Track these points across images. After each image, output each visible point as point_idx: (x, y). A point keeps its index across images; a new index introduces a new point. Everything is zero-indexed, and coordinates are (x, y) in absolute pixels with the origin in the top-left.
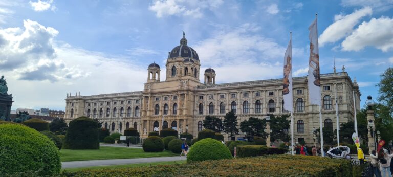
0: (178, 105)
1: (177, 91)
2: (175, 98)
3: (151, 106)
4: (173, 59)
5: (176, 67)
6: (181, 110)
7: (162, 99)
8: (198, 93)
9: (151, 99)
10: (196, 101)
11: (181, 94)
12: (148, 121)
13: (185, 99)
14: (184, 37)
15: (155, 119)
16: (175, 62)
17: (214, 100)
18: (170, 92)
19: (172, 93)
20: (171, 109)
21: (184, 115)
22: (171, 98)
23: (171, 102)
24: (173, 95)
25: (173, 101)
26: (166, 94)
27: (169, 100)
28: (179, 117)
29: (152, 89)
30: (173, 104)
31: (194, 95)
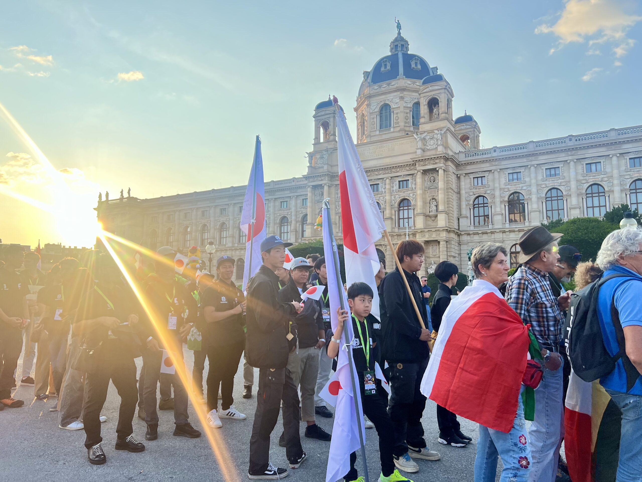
0: (420, 204)
1: (414, 164)
2: (403, 184)
4: (380, 87)
5: (393, 106)
8: (470, 169)
10: (463, 192)
11: (425, 172)
13: (441, 184)
14: (399, 33)
16: (390, 93)
17: (525, 185)
18: (387, 170)
19: (394, 172)
20: (392, 214)
21: (441, 229)
22: (390, 185)
23: (391, 198)
24: (395, 178)
25: (398, 193)
26: (377, 175)
27: (383, 190)
28: (425, 235)
29: (332, 166)
30: (398, 201)
31: (458, 176)
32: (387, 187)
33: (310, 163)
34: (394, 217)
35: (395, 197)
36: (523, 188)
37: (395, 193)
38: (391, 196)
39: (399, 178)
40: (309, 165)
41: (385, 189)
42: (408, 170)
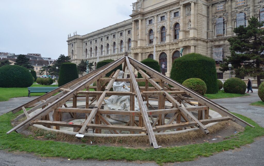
0: (181, 25)
2: (176, 14)
3: (142, 32)
6: (187, 32)
7: (157, 20)
9: (142, 24)
10: (210, 16)
11: (185, 6)
12: (140, 55)
13: (192, 12)
15: (149, 51)
17: (247, 7)
18: (168, 7)
19: (171, 8)
20: (170, 33)
21: (191, 39)
22: (170, 16)
23: (170, 23)
24: (172, 11)
25: (173, 20)
26: (163, 11)
27: (167, 19)
28: (183, 43)
29: (143, 9)
30: (173, 25)
31: (208, 6)
32: (168, 17)
33: (134, 9)
34: (171, 34)
35: (172, 22)
36: (246, 10)
37: (172, 20)
38: (170, 22)
39: (174, 11)
40: (133, 9)
41: (167, 18)
42: (178, 6)
